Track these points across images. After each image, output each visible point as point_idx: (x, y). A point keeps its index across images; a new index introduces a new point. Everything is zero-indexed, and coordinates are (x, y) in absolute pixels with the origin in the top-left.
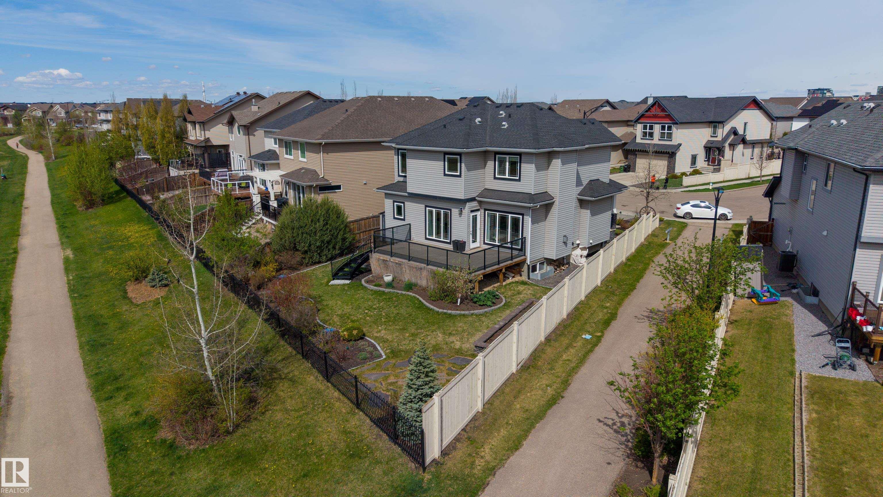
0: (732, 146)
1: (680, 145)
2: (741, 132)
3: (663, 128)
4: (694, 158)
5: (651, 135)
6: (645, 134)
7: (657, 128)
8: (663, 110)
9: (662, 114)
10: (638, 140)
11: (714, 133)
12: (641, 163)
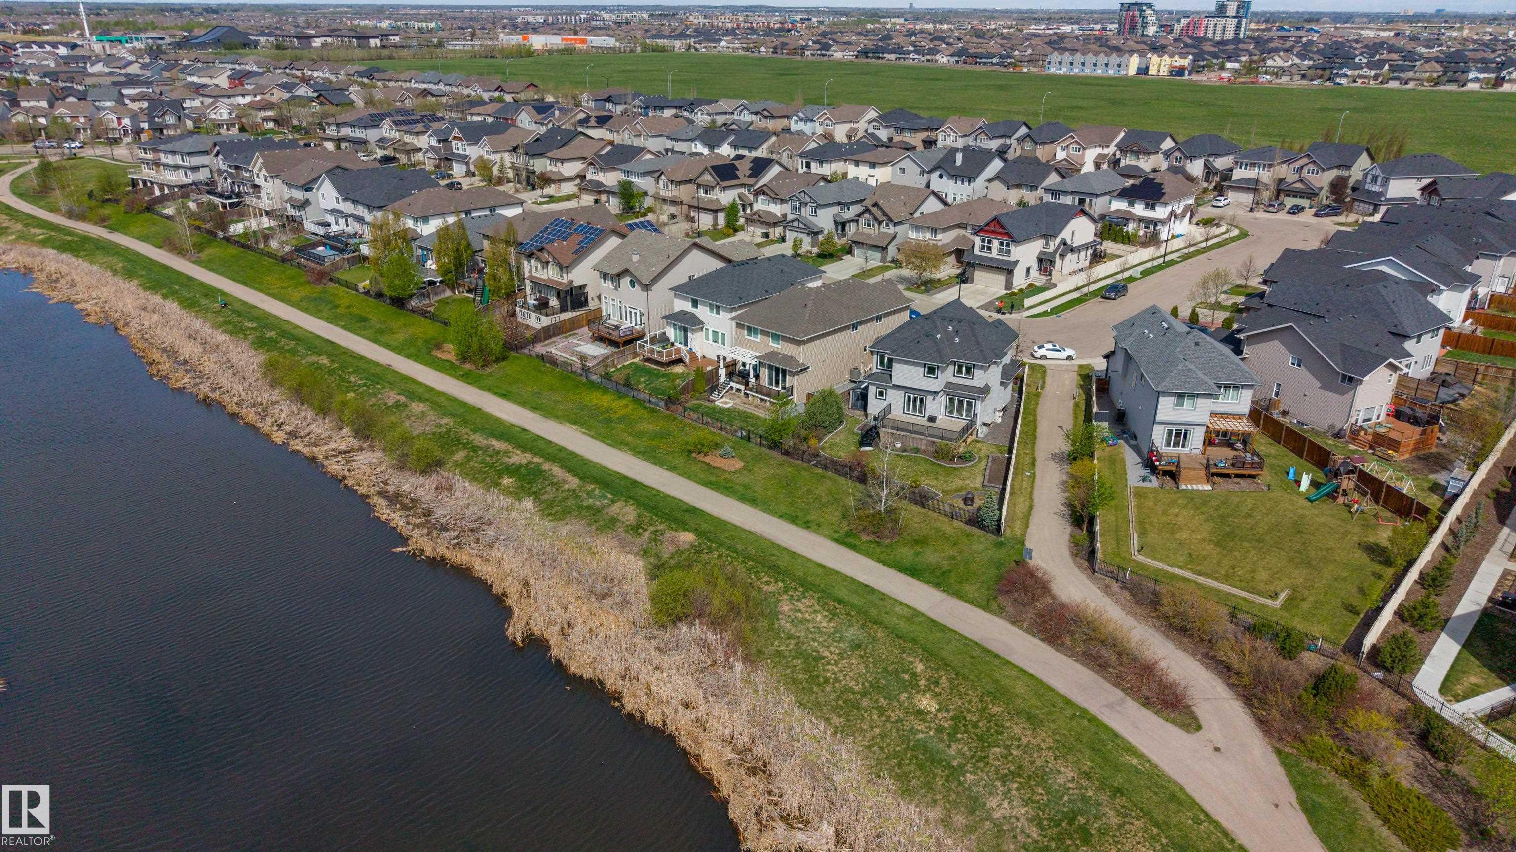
0: (1062, 256)
1: (1017, 261)
2: (1069, 242)
3: (1002, 244)
4: (1028, 270)
5: (990, 249)
6: (983, 247)
7: (995, 243)
8: (1002, 227)
9: (1001, 230)
10: (977, 251)
11: (1047, 244)
12: (979, 275)
